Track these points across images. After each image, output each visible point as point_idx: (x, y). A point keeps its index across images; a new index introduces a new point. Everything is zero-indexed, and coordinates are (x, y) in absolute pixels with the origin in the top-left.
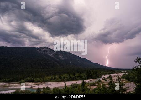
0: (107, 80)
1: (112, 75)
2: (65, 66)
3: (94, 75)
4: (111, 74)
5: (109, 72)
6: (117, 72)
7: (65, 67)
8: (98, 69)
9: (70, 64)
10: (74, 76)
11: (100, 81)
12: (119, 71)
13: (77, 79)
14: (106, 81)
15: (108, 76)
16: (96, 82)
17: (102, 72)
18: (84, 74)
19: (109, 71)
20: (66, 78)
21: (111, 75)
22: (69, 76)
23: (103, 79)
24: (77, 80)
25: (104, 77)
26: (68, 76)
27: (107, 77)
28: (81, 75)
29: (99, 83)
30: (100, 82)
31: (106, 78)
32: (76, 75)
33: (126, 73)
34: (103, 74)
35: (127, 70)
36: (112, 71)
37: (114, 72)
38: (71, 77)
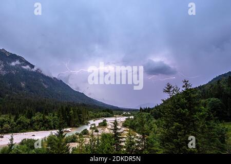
0: (99, 129)
1: (107, 119)
2: (7, 93)
3: (76, 119)
4: (106, 117)
5: (102, 113)
6: (117, 114)
7: (7, 95)
8: (84, 105)
9: (21, 89)
10: (28, 121)
11: (85, 132)
12: (119, 111)
13: (36, 127)
14: (97, 131)
15: (101, 121)
16: (77, 134)
17: (91, 114)
18: (54, 116)
19: (104, 111)
20: (6, 125)
21: (105, 121)
22: (15, 120)
23: (91, 128)
24: (36, 130)
25: (94, 124)
26: (12, 120)
27: (99, 124)
28: (47, 117)
29: (84, 136)
30: (85, 134)
31: (97, 125)
32: (34, 118)
33: (131, 117)
34: (92, 118)
35: (132, 111)
36: (108, 110)
37: (111, 115)
38: (20, 123)
